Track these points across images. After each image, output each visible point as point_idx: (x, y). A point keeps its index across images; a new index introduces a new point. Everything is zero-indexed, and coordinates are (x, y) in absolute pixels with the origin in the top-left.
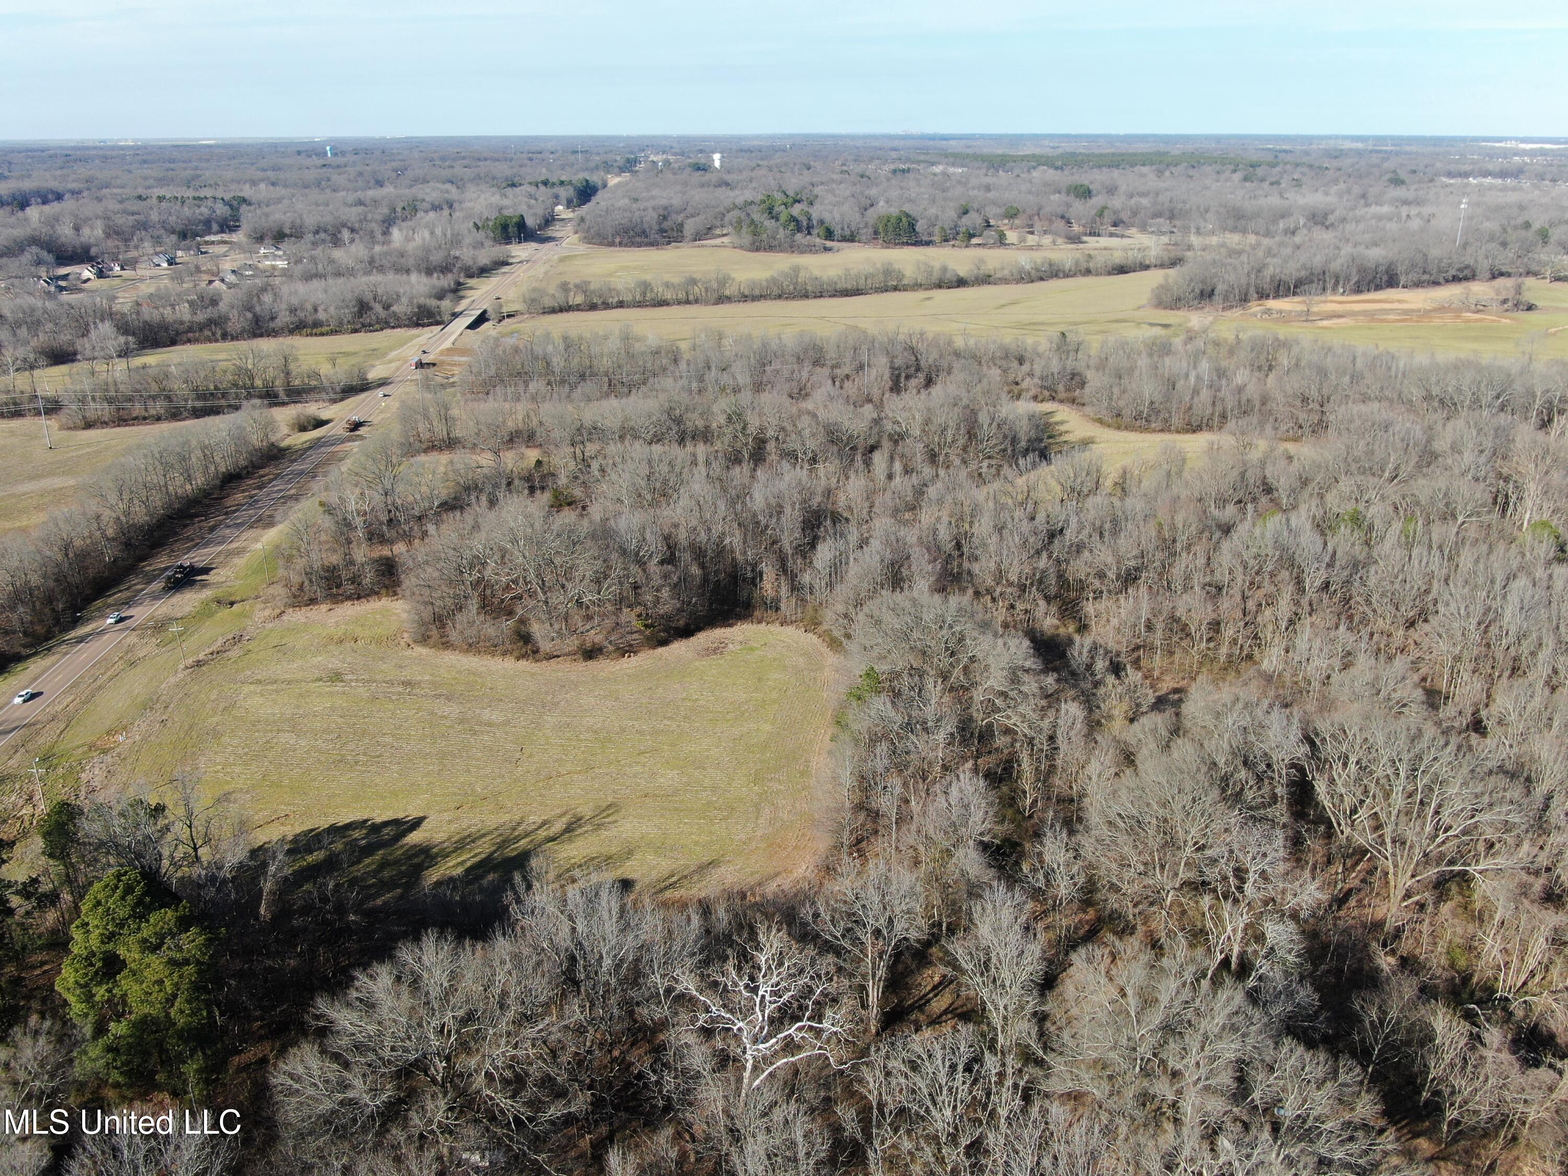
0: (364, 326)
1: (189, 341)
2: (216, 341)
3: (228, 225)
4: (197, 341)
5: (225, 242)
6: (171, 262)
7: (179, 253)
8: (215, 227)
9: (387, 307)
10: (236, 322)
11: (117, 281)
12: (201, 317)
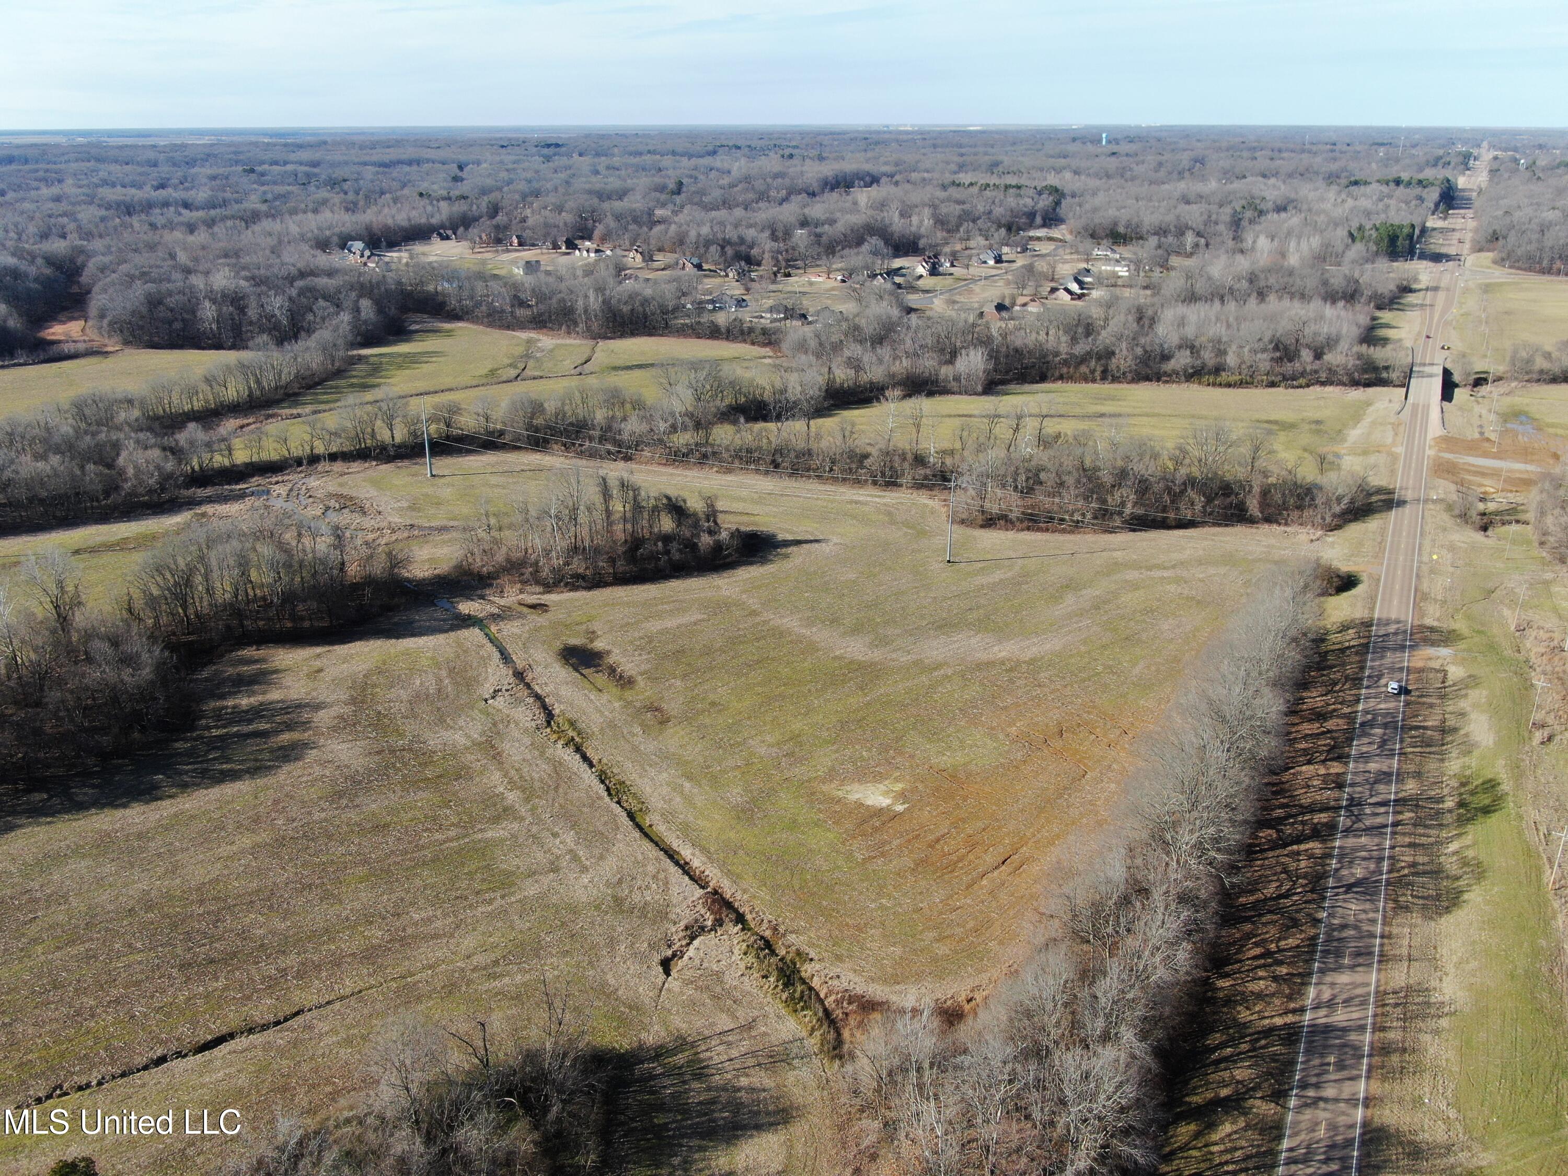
0: (1285, 378)
1: (1061, 378)
2: (1094, 381)
3: (1051, 219)
4: (1070, 378)
5: (1050, 239)
6: (999, 260)
7: (1005, 249)
8: (1038, 220)
9: (1318, 355)
10: (1123, 359)
11: (948, 281)
12: (1081, 348)
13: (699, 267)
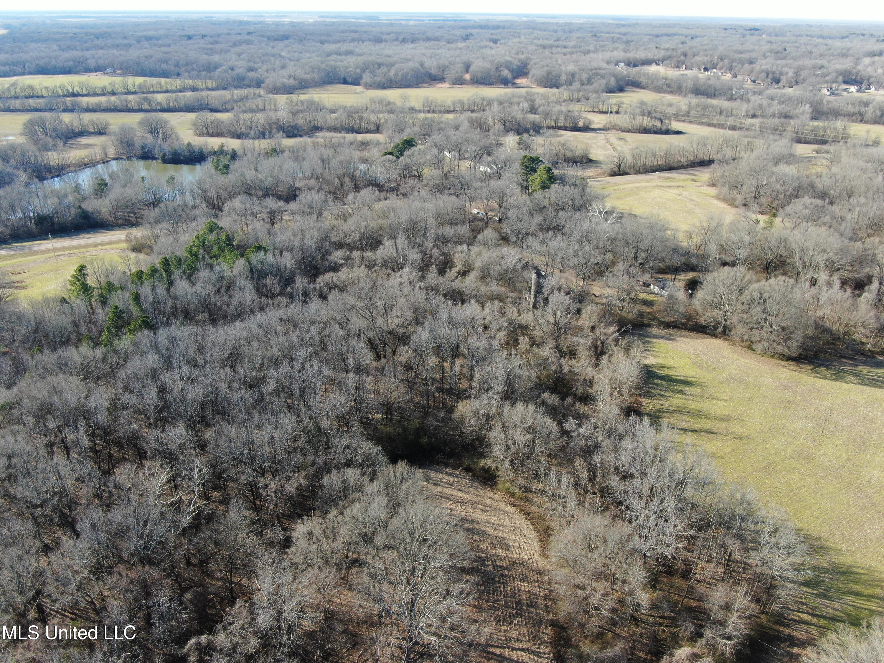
13: (754, 81)
